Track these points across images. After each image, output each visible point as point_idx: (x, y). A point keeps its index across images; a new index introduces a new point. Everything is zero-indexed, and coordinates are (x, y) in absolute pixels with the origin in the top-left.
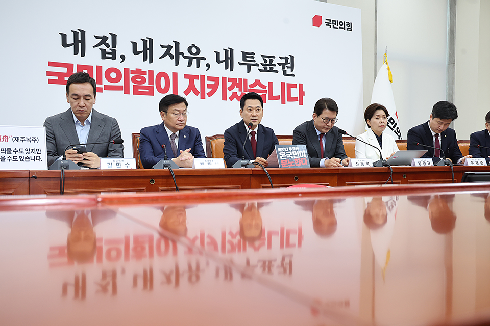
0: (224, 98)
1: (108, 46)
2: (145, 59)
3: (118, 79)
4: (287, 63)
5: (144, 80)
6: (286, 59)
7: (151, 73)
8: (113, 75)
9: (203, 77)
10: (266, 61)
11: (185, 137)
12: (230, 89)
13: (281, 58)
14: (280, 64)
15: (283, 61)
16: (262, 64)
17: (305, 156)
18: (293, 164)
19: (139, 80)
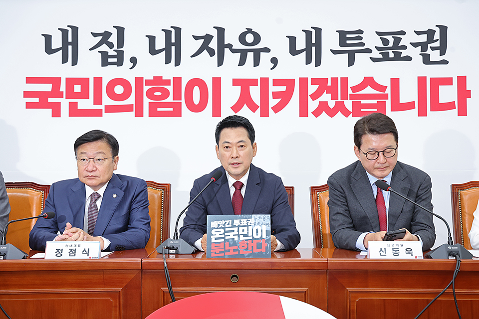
0: (303, 113)
1: (111, 45)
2: (168, 61)
3: (125, 95)
4: (431, 39)
5: (166, 94)
6: (430, 33)
7: (177, 81)
8: (119, 90)
9: (265, 81)
10: (385, 42)
11: (114, 196)
12: (315, 96)
13: (418, 33)
14: (415, 45)
15: (423, 38)
16: (378, 48)
19: (158, 94)
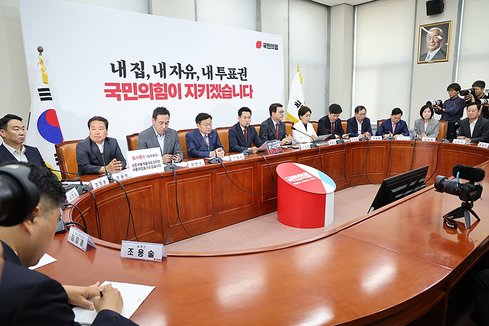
0: (208, 97)
1: (139, 69)
2: (161, 76)
3: (146, 91)
4: (242, 72)
5: (161, 90)
6: (242, 70)
7: (165, 84)
8: (144, 88)
9: (195, 85)
10: (231, 72)
11: (211, 136)
13: (239, 70)
14: (239, 74)
15: (240, 71)
16: (229, 74)
19: (158, 90)
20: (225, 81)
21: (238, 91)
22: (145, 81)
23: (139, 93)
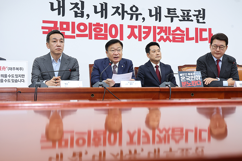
0: (155, 40)
1: (78, 9)
2: (102, 17)
3: (85, 30)
4: (199, 14)
5: (101, 30)
6: (199, 11)
7: (106, 25)
8: (82, 28)
9: (140, 27)
10: (184, 14)
11: (122, 66)
13: (195, 11)
14: (194, 15)
15: (197, 13)
16: (182, 16)
17: (200, 79)
18: (190, 84)
19: (98, 30)
20: (176, 23)
21: (192, 34)
22: (84, 20)
23: (77, 32)
